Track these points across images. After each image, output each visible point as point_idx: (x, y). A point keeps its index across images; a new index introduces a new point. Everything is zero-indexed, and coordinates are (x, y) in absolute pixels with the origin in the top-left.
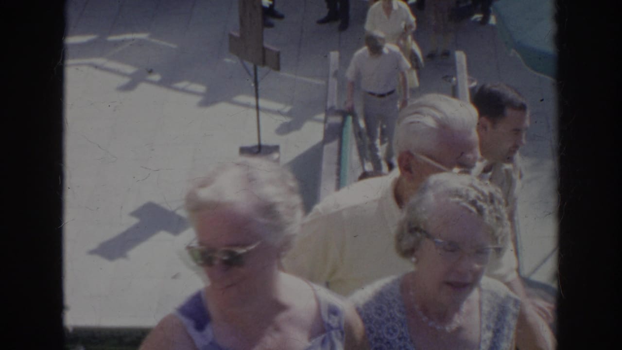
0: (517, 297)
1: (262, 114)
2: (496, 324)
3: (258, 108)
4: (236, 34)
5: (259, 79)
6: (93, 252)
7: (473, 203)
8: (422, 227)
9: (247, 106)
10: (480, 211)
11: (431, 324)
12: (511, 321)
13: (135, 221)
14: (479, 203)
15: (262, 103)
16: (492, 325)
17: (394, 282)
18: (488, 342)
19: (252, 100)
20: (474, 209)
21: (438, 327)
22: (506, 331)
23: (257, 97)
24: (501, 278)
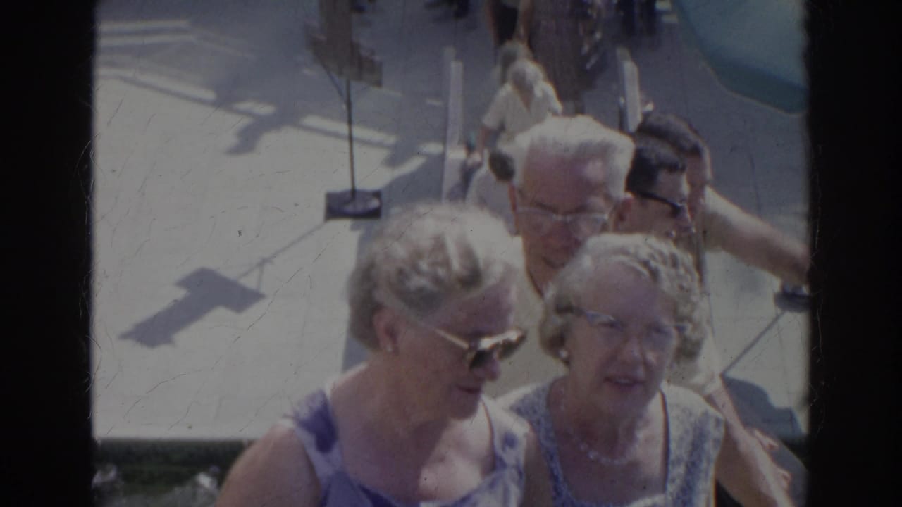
0: (719, 415)
1: (356, 147)
2: (691, 454)
3: (351, 139)
4: (323, 38)
5: (353, 99)
6: (125, 336)
7: (646, 264)
8: (574, 304)
9: (336, 135)
10: (654, 274)
11: (592, 455)
12: (712, 450)
13: (181, 293)
14: (653, 264)
15: (358, 132)
16: (685, 457)
17: (537, 393)
18: (678, 481)
19: (343, 128)
20: (645, 271)
21: (604, 460)
22: (704, 465)
23: (350, 122)
24: (699, 389)
